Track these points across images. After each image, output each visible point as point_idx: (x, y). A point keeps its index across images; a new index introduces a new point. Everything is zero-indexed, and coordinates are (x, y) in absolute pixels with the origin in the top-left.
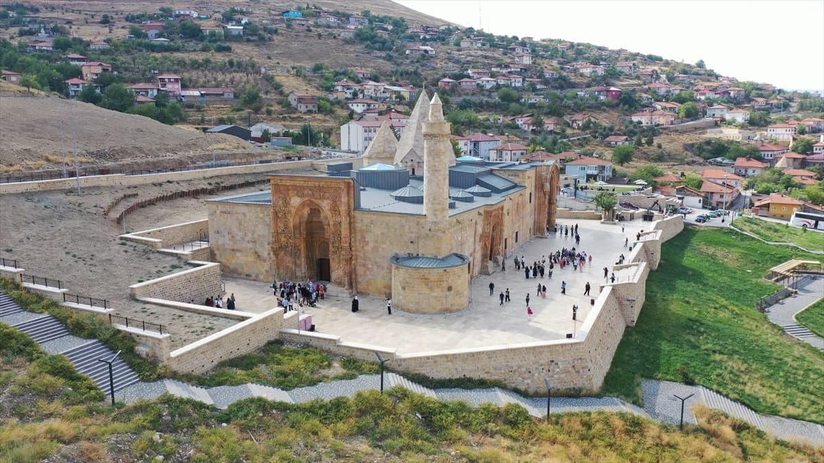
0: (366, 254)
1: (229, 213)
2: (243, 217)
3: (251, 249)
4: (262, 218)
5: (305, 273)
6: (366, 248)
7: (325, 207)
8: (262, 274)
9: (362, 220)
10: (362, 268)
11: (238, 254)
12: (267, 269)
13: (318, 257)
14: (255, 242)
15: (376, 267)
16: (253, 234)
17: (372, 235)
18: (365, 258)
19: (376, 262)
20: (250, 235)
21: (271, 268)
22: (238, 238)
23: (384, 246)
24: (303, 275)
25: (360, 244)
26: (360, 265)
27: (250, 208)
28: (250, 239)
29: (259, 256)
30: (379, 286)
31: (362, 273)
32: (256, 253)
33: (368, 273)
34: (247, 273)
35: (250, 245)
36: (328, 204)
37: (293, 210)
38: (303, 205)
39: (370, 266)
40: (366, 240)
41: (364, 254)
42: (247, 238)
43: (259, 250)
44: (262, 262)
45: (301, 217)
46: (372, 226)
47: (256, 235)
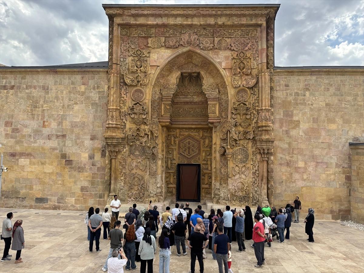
0: (294, 143)
1: (12, 87)
2: (43, 94)
3: (54, 149)
4: (83, 94)
5: (161, 187)
6: (293, 133)
7: (220, 63)
8: (73, 194)
9: (287, 86)
10: (284, 169)
11: (23, 161)
12: (86, 184)
13: (176, 162)
14: (64, 136)
15: (313, 164)
16: (60, 124)
17: (307, 110)
18: (291, 150)
19: (313, 157)
20: (54, 125)
21: (93, 183)
22: (26, 131)
23: (333, 127)
24: (159, 190)
25: (281, 127)
26: (281, 164)
27: (58, 78)
28: (54, 132)
29: (69, 162)
30: (319, 199)
31: (284, 178)
32: (64, 156)
33: (296, 176)
34: (39, 196)
35: (53, 143)
36: (227, 58)
37: (154, 73)
38: (171, 65)
39: (301, 164)
40: (295, 118)
41: (290, 144)
42: (46, 131)
43: (71, 149)
44: (75, 173)
45: (165, 87)
46: (307, 93)
47: (66, 124)
